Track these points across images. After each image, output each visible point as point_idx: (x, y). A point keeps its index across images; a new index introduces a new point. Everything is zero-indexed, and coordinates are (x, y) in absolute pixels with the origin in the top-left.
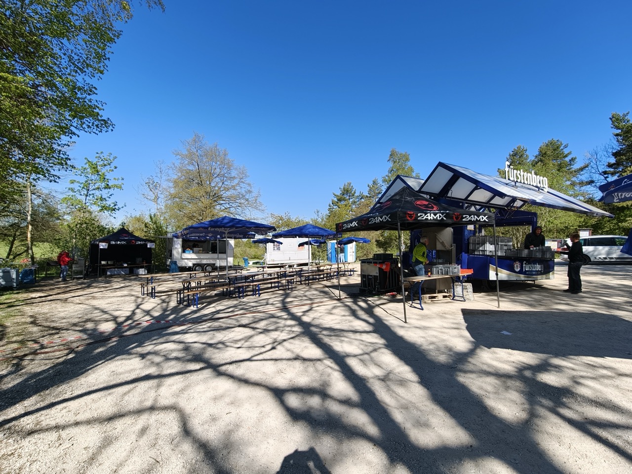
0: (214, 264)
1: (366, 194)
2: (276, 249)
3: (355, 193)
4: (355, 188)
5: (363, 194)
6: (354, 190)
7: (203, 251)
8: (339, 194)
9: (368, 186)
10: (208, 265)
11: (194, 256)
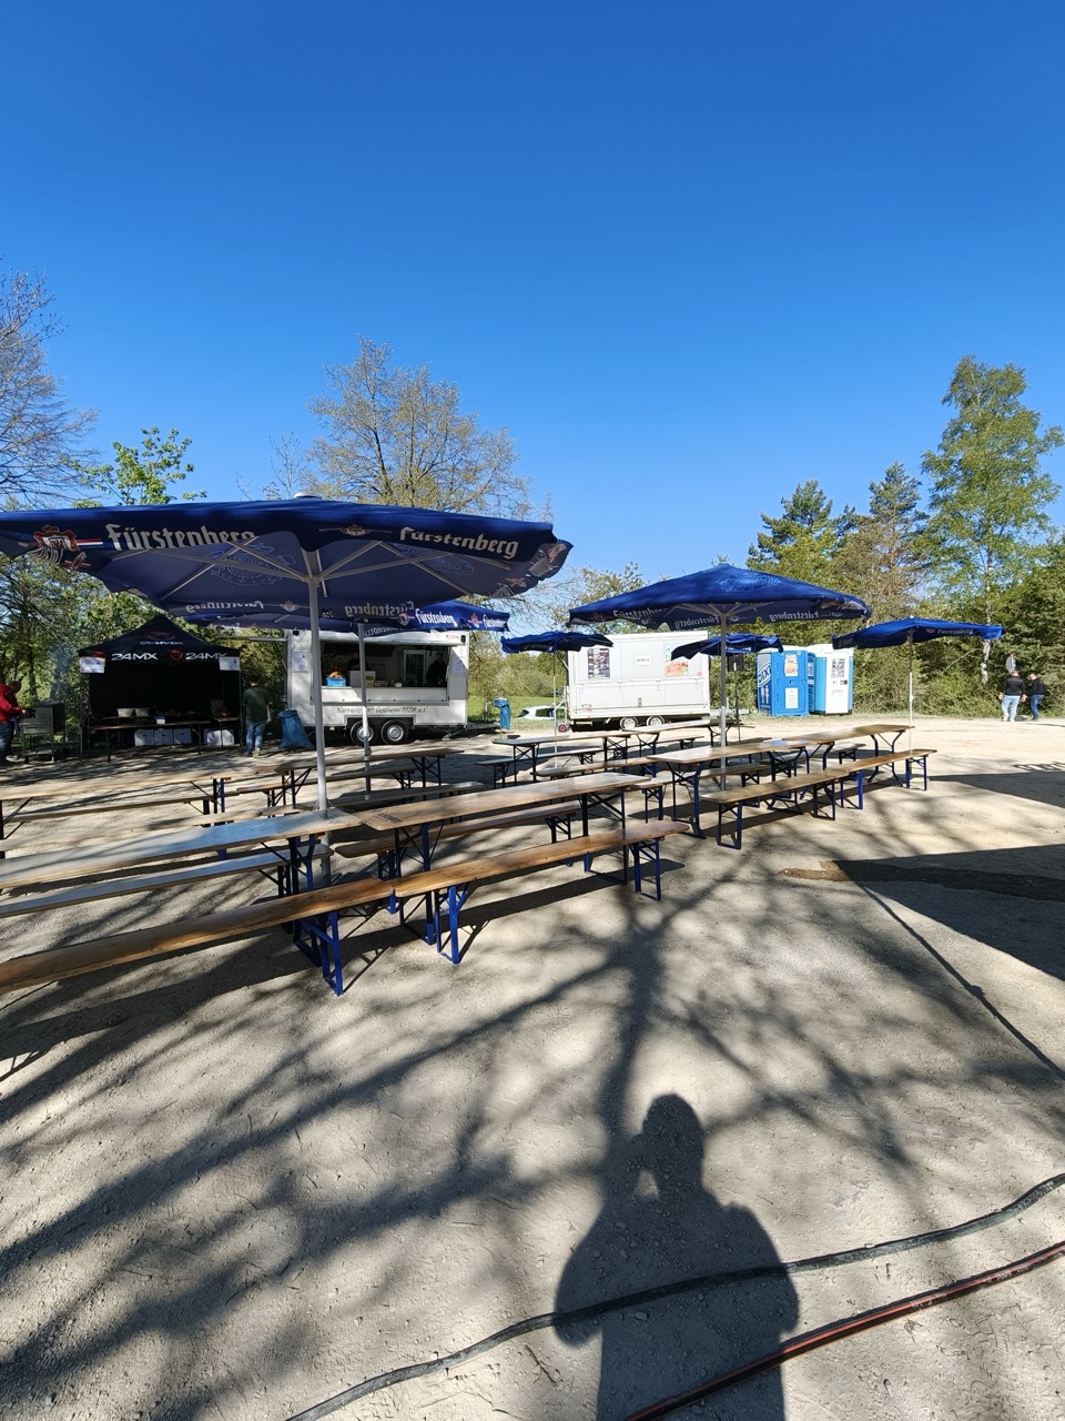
0: (411, 719)
1: (864, 511)
2: (596, 671)
3: (829, 511)
4: (829, 496)
5: (856, 512)
6: (826, 502)
7: (378, 678)
8: (779, 517)
9: (872, 488)
10: (395, 721)
11: (351, 695)
